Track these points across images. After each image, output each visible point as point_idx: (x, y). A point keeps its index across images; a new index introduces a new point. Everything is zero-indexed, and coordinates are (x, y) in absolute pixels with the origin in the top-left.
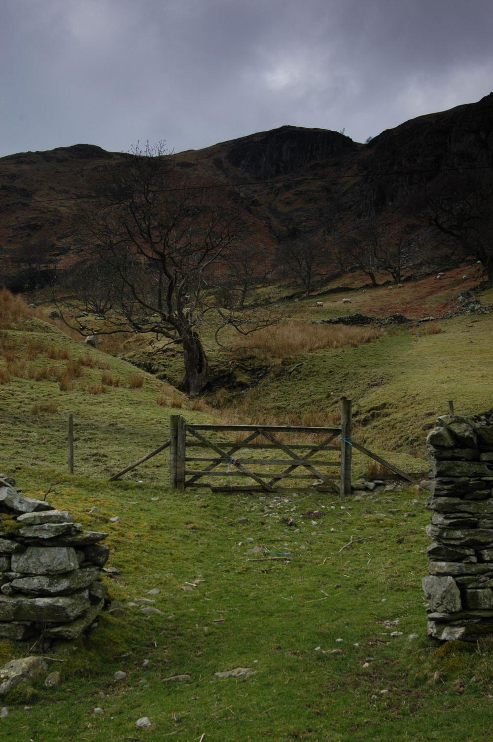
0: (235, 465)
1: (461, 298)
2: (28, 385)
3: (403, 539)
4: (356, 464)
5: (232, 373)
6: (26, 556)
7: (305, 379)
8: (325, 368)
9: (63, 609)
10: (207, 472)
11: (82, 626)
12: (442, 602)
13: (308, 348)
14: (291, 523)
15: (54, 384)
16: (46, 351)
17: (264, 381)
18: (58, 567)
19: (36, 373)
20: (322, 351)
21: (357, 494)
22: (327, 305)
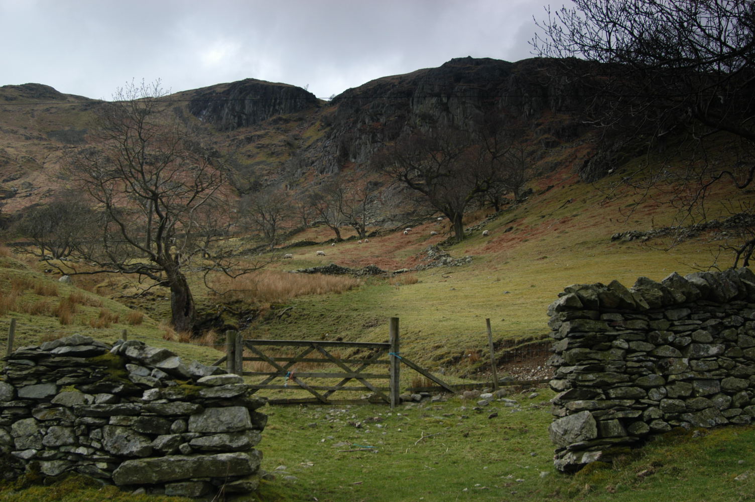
0: (292, 378)
1: (430, 252)
2: (25, 318)
5: (220, 316)
6: (205, 417)
7: (296, 323)
8: (316, 312)
9: (246, 461)
10: (263, 386)
12: (581, 432)
14: (358, 425)
15: (51, 319)
16: (33, 287)
17: (253, 324)
18: (238, 424)
19: (29, 308)
21: (407, 405)
22: (296, 257)
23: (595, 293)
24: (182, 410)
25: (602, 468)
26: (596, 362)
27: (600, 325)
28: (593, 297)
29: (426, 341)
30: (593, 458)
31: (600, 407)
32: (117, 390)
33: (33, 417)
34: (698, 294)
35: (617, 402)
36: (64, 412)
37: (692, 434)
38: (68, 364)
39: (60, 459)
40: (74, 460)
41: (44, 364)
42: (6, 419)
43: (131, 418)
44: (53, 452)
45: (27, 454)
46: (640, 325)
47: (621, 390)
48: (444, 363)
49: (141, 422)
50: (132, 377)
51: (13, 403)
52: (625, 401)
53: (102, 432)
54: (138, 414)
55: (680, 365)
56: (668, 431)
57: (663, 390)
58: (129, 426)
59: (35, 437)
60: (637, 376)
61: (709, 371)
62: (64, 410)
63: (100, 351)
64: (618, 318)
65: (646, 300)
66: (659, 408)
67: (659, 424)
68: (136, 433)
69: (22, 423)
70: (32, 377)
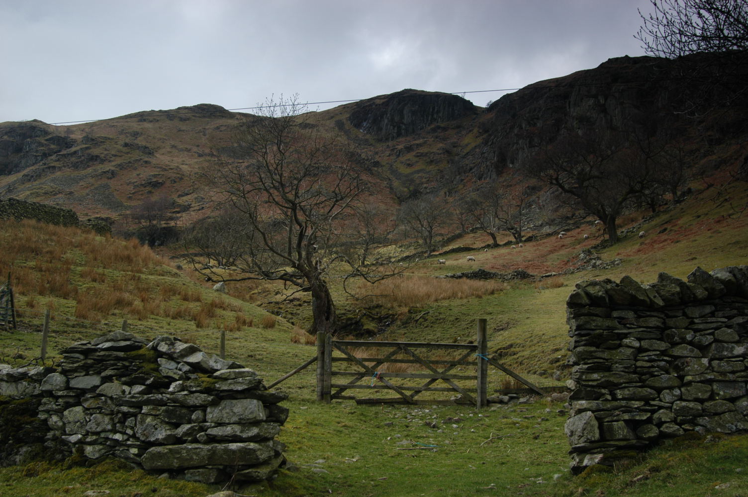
0: (378, 378)
2: (164, 322)
3: (538, 436)
4: (490, 383)
5: (360, 320)
6: (220, 408)
7: (432, 327)
8: (452, 316)
9: (254, 451)
10: (351, 386)
11: (269, 470)
12: (583, 433)
13: (433, 298)
14: (434, 425)
15: (189, 323)
16: (179, 294)
17: (392, 328)
18: (250, 416)
19: (171, 313)
20: (447, 301)
21: (492, 406)
22: (449, 263)
23: (603, 290)
24: (200, 402)
25: (601, 471)
26: (602, 361)
27: (608, 323)
28: (600, 293)
29: (547, 344)
30: (594, 461)
31: (605, 408)
32: (148, 382)
33: (81, 405)
34: (722, 290)
35: (624, 403)
36: (106, 402)
37: (705, 438)
38: (110, 358)
39: (101, 444)
40: (112, 445)
41: (92, 357)
42: (59, 407)
43: (159, 408)
44: (94, 437)
45: (74, 439)
46: (653, 323)
47: (629, 390)
48: (560, 366)
49: (166, 411)
50: (161, 370)
51: (65, 393)
52: (633, 402)
53: (136, 420)
54: (165, 405)
55: (698, 365)
56: (680, 436)
57: (677, 392)
58: (157, 415)
59: (81, 423)
60: (648, 376)
61: (733, 372)
62: (106, 399)
63: (138, 346)
64: (630, 315)
65: (661, 297)
66: (671, 411)
67: (670, 427)
68: (163, 422)
69: (72, 410)
70: (82, 369)
